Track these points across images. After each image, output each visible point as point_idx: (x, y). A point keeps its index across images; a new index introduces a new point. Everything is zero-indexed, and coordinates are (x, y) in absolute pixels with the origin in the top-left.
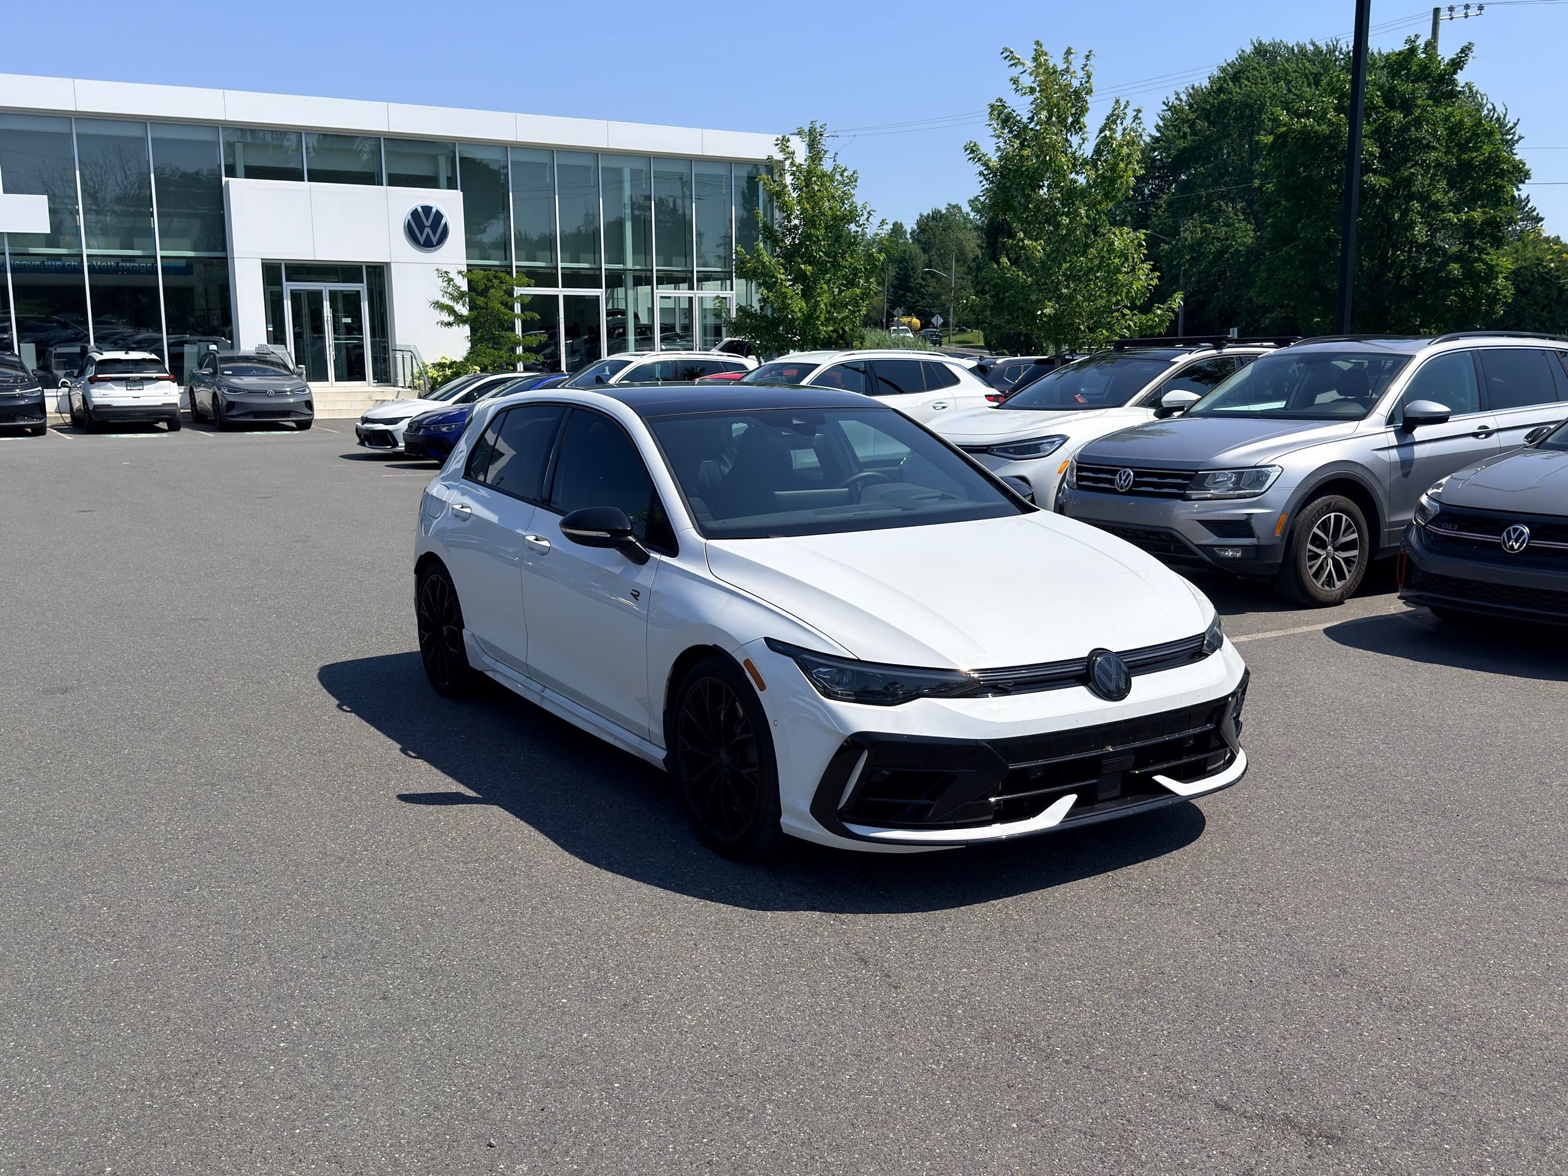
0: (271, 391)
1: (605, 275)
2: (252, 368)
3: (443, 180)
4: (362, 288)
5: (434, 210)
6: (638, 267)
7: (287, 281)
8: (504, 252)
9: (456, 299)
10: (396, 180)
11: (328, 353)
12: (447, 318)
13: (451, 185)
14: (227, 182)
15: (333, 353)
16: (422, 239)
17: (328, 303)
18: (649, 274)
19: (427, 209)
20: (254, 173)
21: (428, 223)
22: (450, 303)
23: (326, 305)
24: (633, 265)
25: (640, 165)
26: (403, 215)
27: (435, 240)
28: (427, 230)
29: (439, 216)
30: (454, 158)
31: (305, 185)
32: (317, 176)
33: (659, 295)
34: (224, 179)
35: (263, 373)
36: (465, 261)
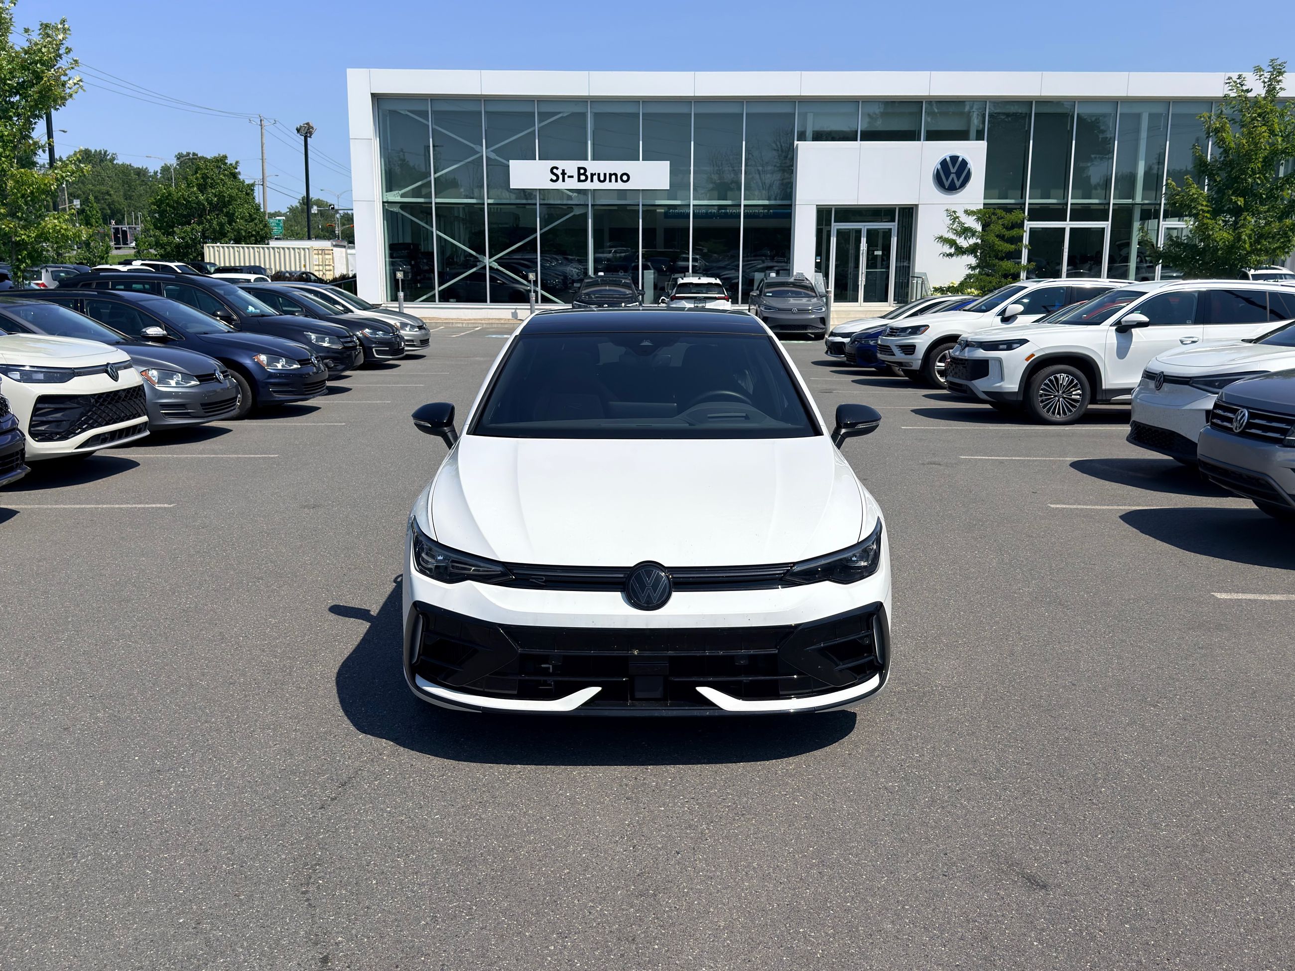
0: (795, 310)
1: (1113, 210)
2: (788, 291)
3: (973, 133)
4: (894, 226)
5: (960, 159)
6: (1146, 202)
7: (835, 222)
8: (1020, 192)
9: (959, 234)
10: (933, 136)
11: (860, 279)
12: (947, 249)
13: (979, 137)
14: (797, 145)
15: (864, 279)
16: (947, 184)
17: (865, 239)
18: (1157, 207)
19: (954, 159)
20: (819, 136)
21: (953, 170)
22: (954, 237)
23: (864, 240)
24: (1142, 200)
25: (1159, 109)
26: (934, 164)
27: (958, 184)
28: (953, 176)
29: (964, 163)
30: (984, 114)
31: (857, 144)
32: (870, 136)
33: (1164, 226)
34: (796, 142)
35: (797, 295)
36: (982, 201)
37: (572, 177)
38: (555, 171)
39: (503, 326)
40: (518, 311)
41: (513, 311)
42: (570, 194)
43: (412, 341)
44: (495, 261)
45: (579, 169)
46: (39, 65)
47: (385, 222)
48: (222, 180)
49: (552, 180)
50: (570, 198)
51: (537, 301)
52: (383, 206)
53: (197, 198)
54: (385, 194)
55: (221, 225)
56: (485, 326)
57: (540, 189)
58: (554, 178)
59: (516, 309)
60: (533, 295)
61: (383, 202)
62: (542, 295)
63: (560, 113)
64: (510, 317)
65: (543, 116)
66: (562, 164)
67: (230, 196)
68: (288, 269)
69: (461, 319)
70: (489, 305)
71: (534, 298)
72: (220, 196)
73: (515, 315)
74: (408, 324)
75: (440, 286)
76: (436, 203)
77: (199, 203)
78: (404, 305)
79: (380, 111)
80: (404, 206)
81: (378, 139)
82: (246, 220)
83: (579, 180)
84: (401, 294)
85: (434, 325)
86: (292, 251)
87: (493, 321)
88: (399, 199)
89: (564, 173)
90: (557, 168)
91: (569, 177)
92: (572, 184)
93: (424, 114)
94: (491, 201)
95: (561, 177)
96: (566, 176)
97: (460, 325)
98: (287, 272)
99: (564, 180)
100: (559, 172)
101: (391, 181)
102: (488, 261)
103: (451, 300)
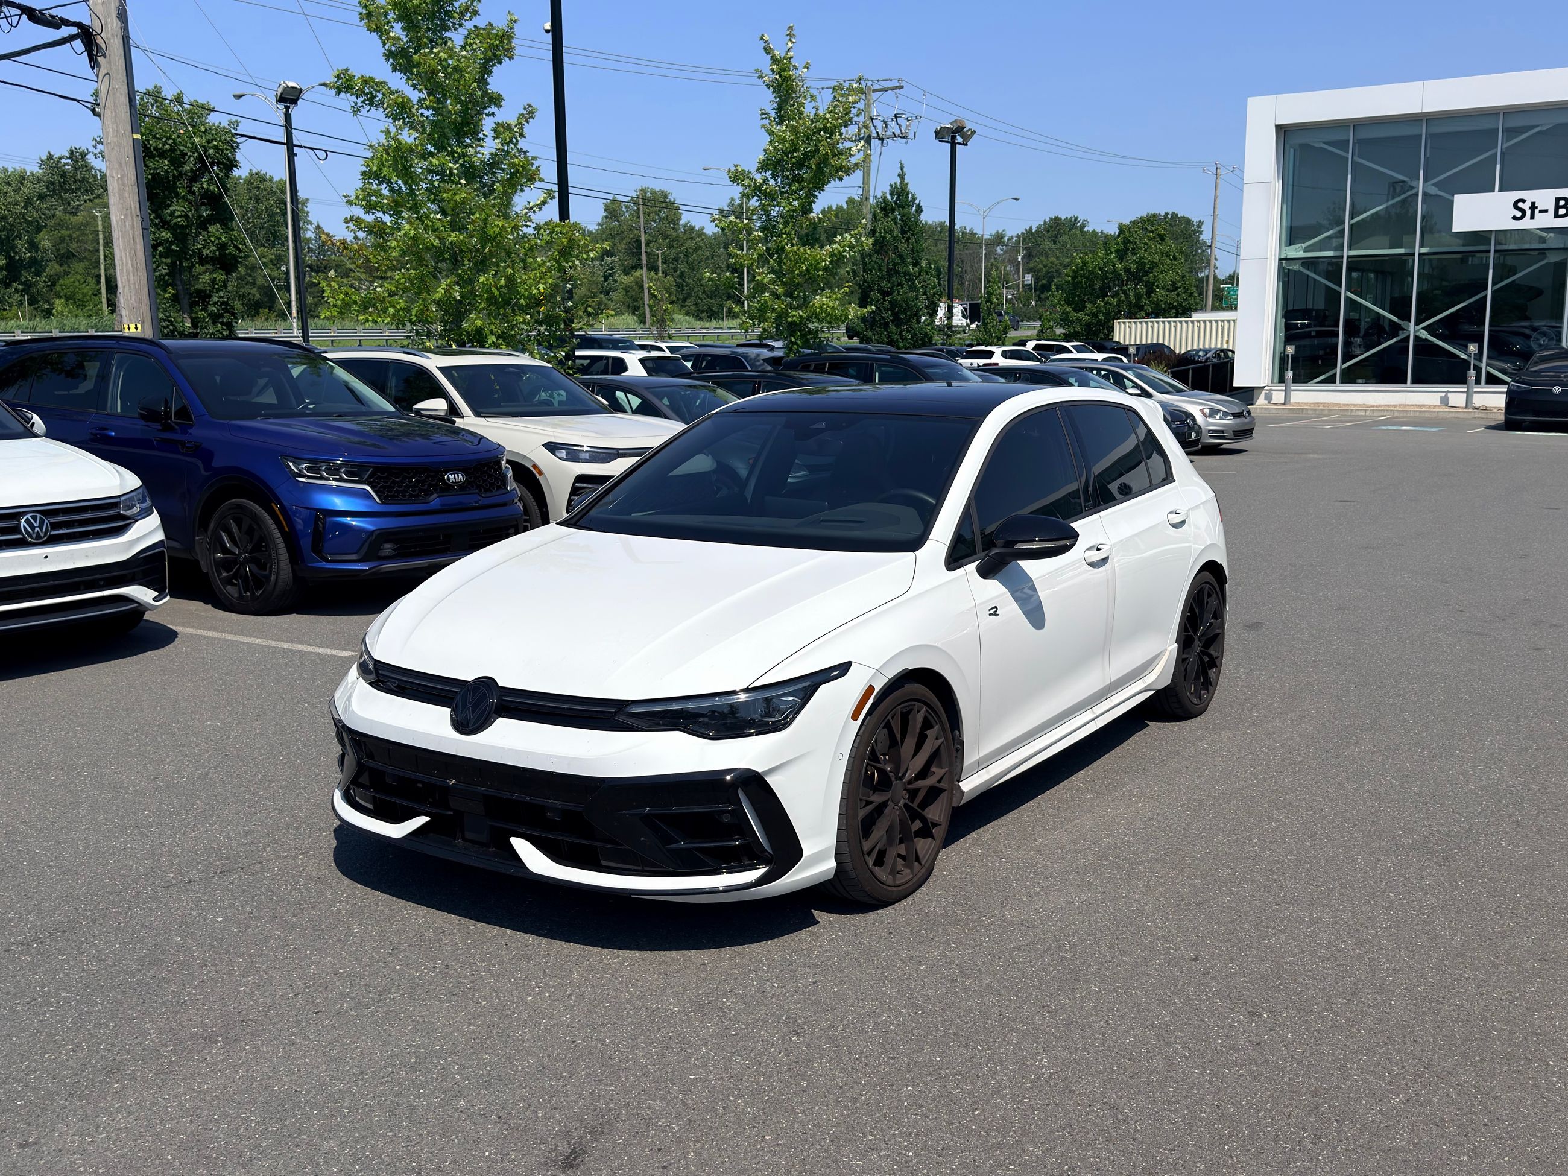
37: (1546, 211)
38: (1520, 205)
39: (1422, 415)
40: (1449, 395)
41: (1443, 395)
42: (1544, 234)
43: (1222, 432)
44: (1424, 329)
45: (1558, 200)
46: (822, 133)
47: (1281, 284)
48: (1146, 244)
49: (1515, 218)
50: (1543, 240)
51: (1478, 381)
52: (1280, 264)
53: (1114, 266)
54: (1284, 248)
55: (1138, 296)
56: (1396, 414)
57: (1496, 231)
58: (1519, 214)
59: (1448, 392)
60: (1472, 374)
61: (1280, 259)
62: (1488, 374)
63: (1541, 125)
64: (1438, 403)
65: (1510, 132)
66: (1530, 196)
67: (1152, 262)
68: (1201, 347)
69: (1367, 406)
70: (1409, 386)
71: (1473, 378)
72: (1140, 264)
73: (1445, 401)
74: (1220, 411)
75: (1344, 361)
76: (1348, 257)
77: (1114, 271)
78: (1293, 388)
79: (1287, 146)
80: (1307, 262)
81: (1281, 181)
82: (1168, 290)
83: (1557, 215)
84: (1290, 374)
85: (1326, 412)
86: (1214, 324)
87: (1407, 409)
88: (1301, 254)
89: (1533, 207)
90: (1524, 201)
91: (1541, 211)
92: (1546, 221)
93: (1343, 144)
94: (1424, 250)
95: (1528, 212)
96: (1537, 211)
97: (1363, 413)
98: (1200, 350)
99: (1532, 217)
100: (1526, 206)
101: (1293, 234)
102: (1414, 330)
103: (1359, 381)
